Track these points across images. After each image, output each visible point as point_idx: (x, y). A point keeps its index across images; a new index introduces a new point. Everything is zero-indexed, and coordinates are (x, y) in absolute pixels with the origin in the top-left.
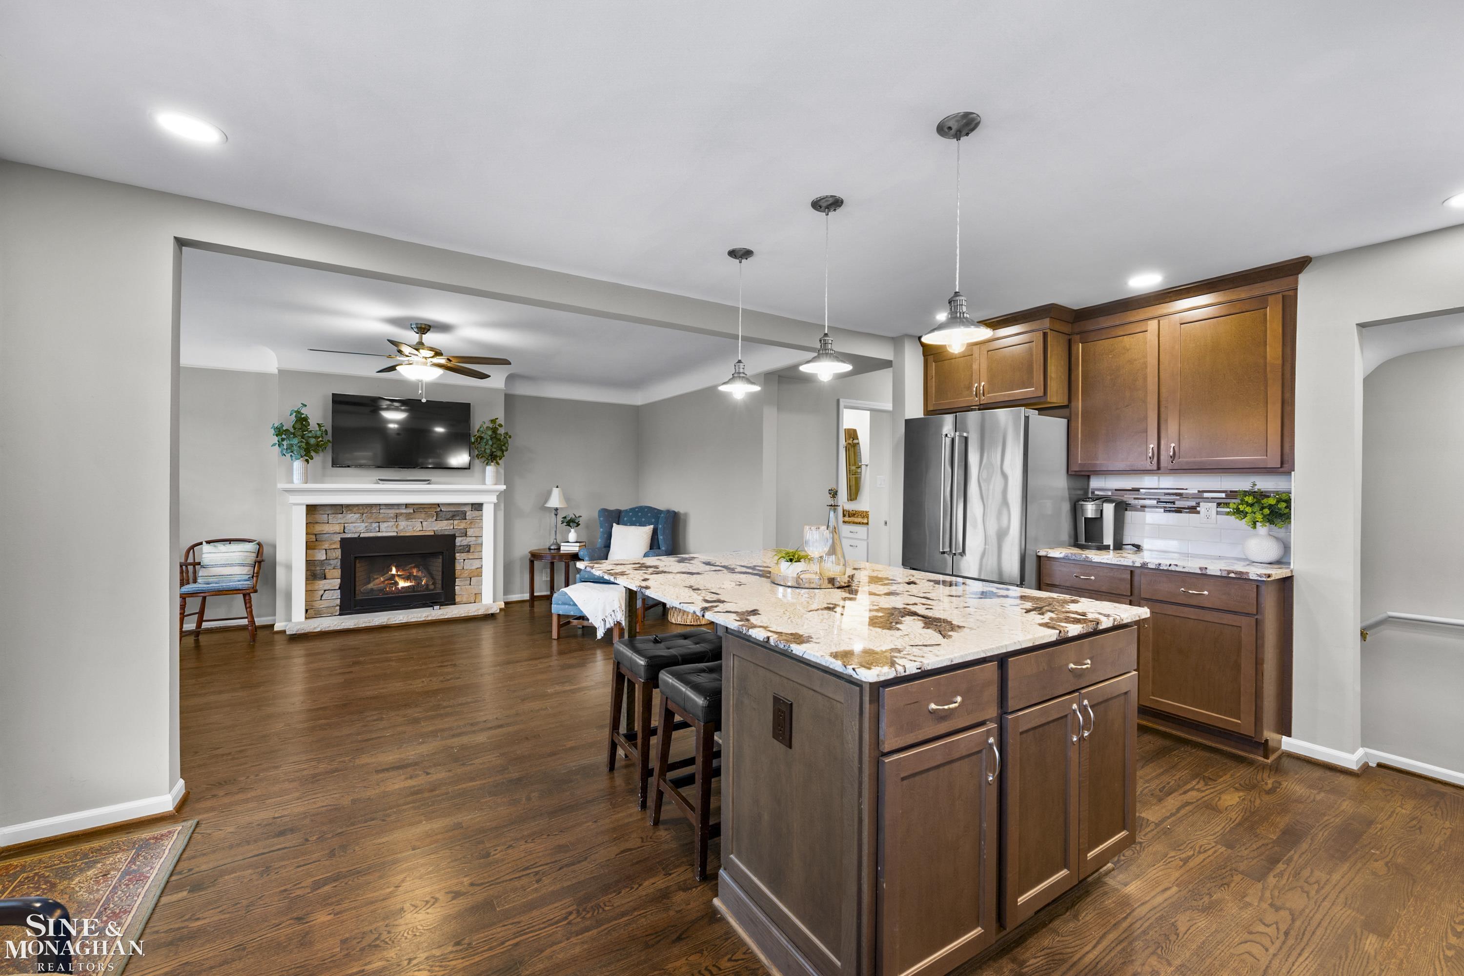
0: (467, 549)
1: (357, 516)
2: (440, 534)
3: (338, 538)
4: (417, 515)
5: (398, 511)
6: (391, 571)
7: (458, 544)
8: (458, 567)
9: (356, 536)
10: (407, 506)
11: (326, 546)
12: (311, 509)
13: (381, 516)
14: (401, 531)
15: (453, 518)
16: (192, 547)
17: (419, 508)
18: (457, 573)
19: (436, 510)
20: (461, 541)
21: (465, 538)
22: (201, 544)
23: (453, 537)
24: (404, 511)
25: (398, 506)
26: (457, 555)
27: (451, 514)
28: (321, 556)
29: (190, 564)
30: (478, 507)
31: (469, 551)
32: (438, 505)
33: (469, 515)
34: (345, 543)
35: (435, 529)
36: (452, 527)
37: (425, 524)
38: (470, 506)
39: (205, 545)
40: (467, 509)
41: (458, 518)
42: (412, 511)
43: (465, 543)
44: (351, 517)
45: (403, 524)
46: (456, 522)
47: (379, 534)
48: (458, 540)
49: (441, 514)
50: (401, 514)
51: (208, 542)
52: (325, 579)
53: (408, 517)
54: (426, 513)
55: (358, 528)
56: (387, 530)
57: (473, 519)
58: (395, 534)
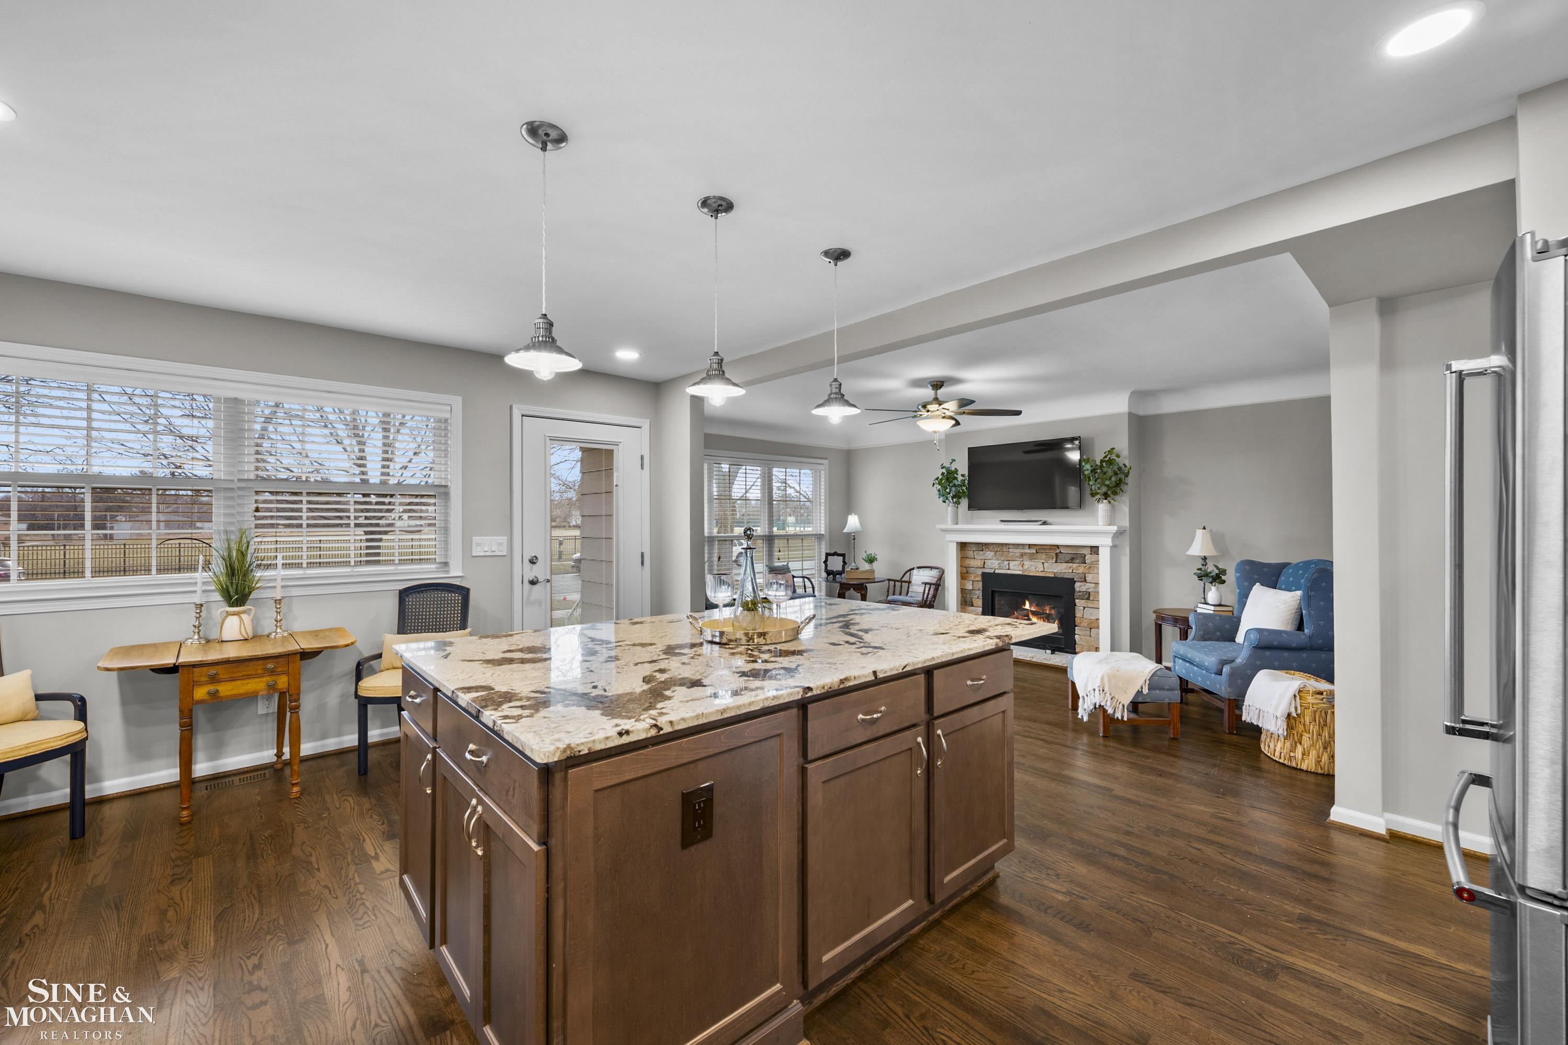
0: (1087, 596)
1: (992, 553)
2: (1060, 576)
3: (980, 572)
4: (1039, 555)
5: (1022, 551)
6: (1025, 605)
7: (1077, 589)
8: (1078, 614)
9: (992, 571)
10: (1030, 546)
11: (972, 578)
12: (963, 546)
13: (1011, 554)
14: (1026, 570)
15: (1072, 560)
16: (910, 570)
17: (1040, 550)
18: (1077, 621)
19: (1055, 552)
20: (1081, 586)
21: (1083, 584)
22: (913, 569)
23: (1072, 582)
24: (1028, 551)
25: (1023, 546)
26: (1077, 601)
27: (1070, 556)
28: (969, 586)
29: (905, 582)
30: (1095, 550)
31: (1088, 599)
32: (1058, 546)
33: (1089, 558)
34: (984, 575)
35: (1055, 571)
36: (1071, 571)
37: (1046, 564)
38: (1089, 549)
39: (915, 572)
40: (1086, 552)
41: (1077, 561)
42: (1034, 551)
43: (1084, 589)
44: (989, 554)
45: (1027, 564)
46: (1075, 565)
47: (1009, 572)
48: (1077, 585)
49: (1060, 556)
50: (1026, 554)
51: (918, 568)
52: (973, 606)
53: (1032, 557)
54: (1047, 554)
55: (994, 565)
56: (1015, 568)
57: (1092, 563)
58: (1020, 573)
